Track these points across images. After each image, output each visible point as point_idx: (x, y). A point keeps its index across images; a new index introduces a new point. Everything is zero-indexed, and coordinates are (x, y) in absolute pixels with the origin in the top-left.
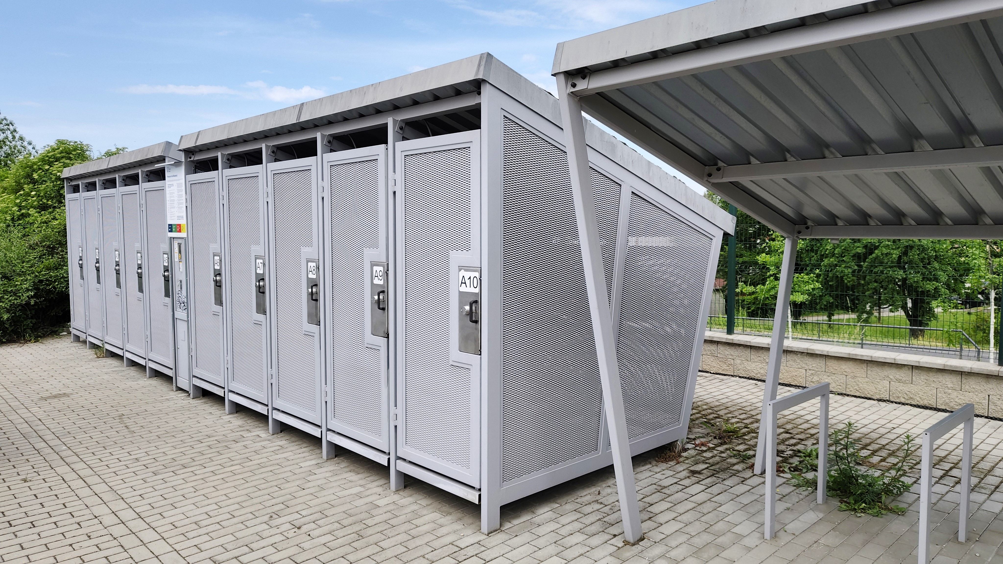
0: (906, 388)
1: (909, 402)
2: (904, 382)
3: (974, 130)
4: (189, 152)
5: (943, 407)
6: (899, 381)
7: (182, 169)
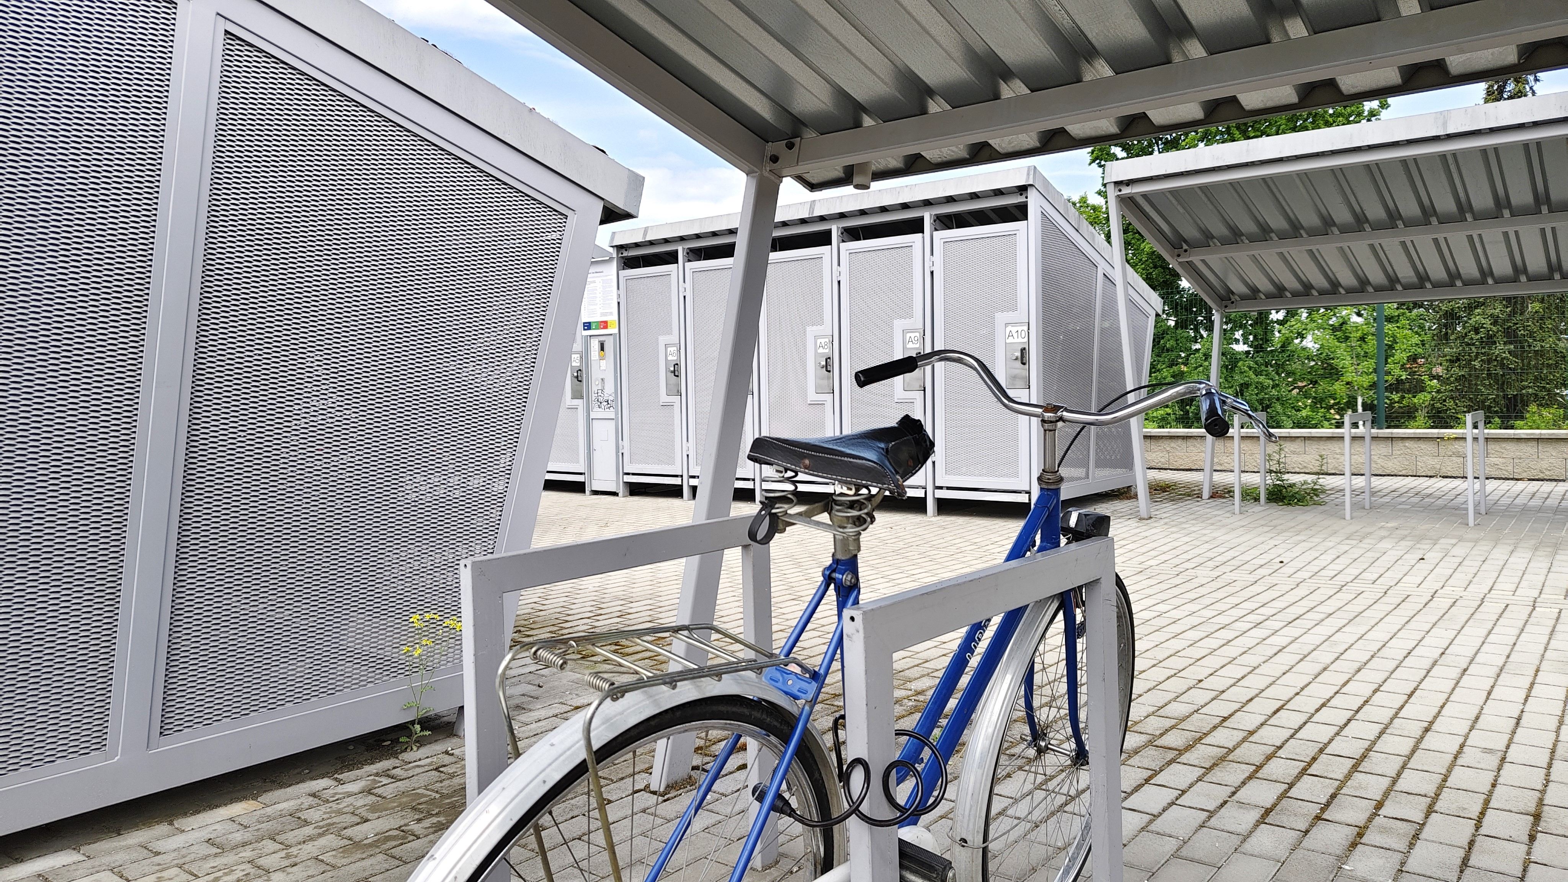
0: (1300, 459)
1: (1302, 471)
2: (1298, 454)
3: (1334, 224)
4: (620, 248)
5: (1333, 472)
6: (1294, 453)
7: (614, 265)
